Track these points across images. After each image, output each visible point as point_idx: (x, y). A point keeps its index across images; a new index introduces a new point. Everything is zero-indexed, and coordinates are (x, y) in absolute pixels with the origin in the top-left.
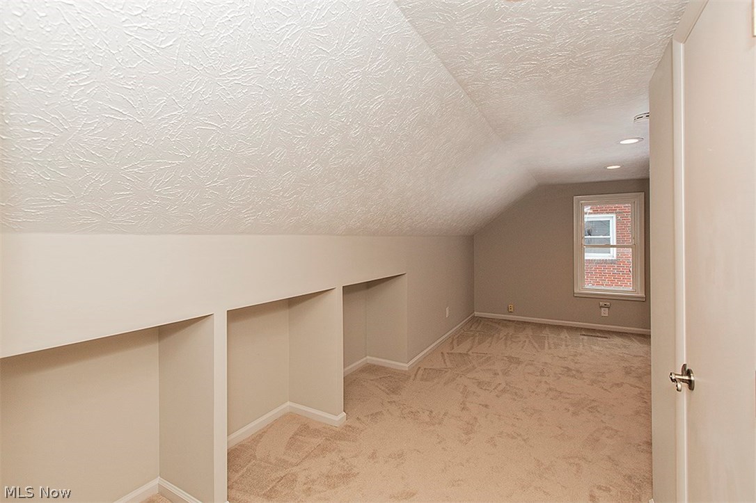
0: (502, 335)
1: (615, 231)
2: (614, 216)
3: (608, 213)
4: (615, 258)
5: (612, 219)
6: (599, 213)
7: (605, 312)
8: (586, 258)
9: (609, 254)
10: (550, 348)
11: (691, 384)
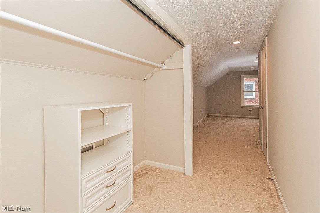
0: (219, 119)
1: (254, 88)
2: (254, 82)
3: (252, 81)
4: (254, 98)
5: (254, 83)
6: (249, 81)
7: (251, 112)
8: (245, 98)
9: (252, 96)
10: (234, 121)
11: (262, 108)
